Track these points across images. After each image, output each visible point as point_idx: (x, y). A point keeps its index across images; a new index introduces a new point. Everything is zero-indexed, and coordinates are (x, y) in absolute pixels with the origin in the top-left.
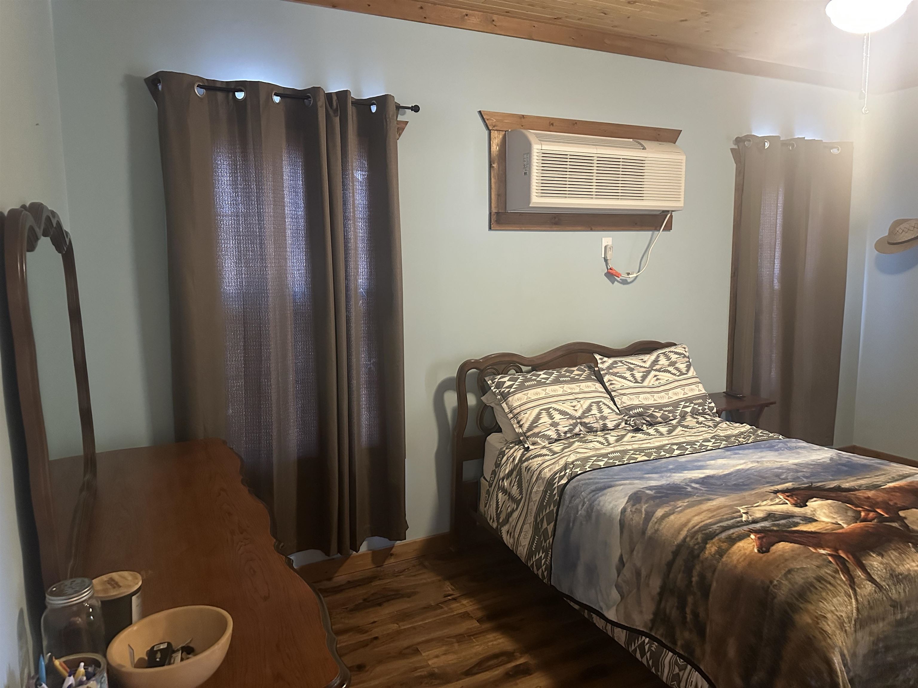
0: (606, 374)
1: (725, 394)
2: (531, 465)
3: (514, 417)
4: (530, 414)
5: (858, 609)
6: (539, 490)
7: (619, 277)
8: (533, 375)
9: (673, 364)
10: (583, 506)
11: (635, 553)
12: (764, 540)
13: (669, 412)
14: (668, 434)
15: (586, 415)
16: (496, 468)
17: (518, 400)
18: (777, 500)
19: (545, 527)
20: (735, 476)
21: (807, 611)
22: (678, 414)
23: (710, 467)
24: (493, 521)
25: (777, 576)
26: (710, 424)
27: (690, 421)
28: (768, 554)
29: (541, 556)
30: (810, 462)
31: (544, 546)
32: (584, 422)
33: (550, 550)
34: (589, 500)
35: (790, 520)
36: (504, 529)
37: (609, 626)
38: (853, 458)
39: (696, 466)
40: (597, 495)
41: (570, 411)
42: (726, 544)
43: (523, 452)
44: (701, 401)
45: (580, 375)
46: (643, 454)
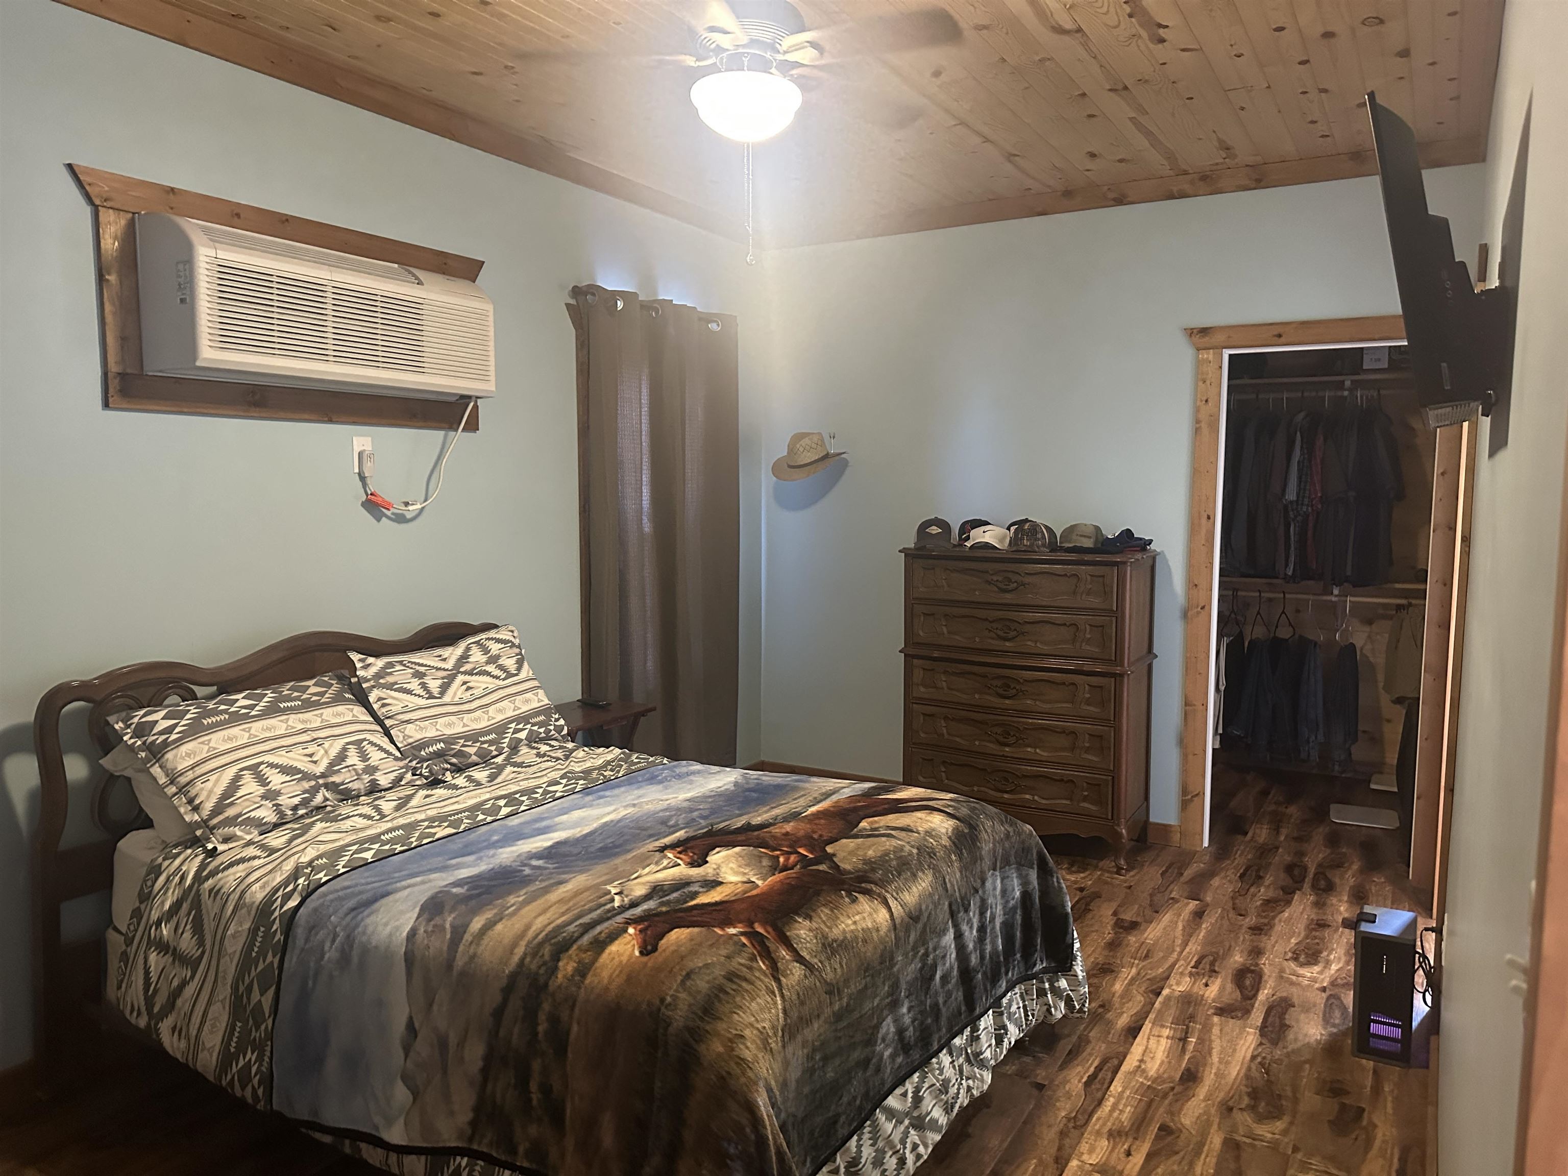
0: (374, 687)
1: (580, 704)
2: (222, 883)
3: (180, 790)
4: (217, 781)
5: (785, 1011)
6: (240, 929)
7: (388, 509)
8: (221, 703)
9: (493, 660)
10: (333, 941)
11: (435, 1007)
12: (649, 932)
13: (491, 743)
14: (489, 782)
15: (335, 768)
16: (141, 902)
17: (188, 755)
18: (665, 862)
19: (256, 1000)
20: (601, 834)
21: (718, 1034)
22: (505, 745)
23: (561, 826)
24: (139, 1014)
25: (670, 988)
26: (559, 754)
27: (526, 754)
28: (656, 954)
29: (250, 1059)
30: (708, 794)
31: (255, 1038)
32: (333, 782)
33: (269, 1043)
34: (344, 929)
35: (685, 890)
36: (165, 1027)
37: (393, 1157)
38: (764, 778)
39: (538, 829)
40: (360, 917)
41: (303, 764)
42: (589, 953)
43: (205, 859)
44: (542, 718)
45: (322, 694)
46: (446, 824)
